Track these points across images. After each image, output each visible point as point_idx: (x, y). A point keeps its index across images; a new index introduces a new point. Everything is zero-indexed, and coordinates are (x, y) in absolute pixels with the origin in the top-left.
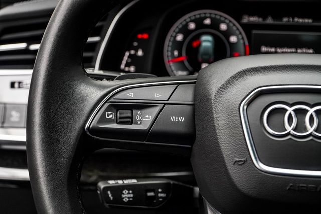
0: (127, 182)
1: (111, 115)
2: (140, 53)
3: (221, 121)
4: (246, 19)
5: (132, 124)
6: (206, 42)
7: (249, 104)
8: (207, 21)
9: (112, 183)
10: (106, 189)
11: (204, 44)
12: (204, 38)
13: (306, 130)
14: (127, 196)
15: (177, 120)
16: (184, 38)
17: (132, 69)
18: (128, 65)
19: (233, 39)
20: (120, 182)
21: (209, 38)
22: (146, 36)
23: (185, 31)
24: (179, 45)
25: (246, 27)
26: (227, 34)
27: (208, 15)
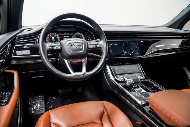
4: (59, 34)
5: (53, 48)
6: (53, 38)
7: (69, 45)
11: (53, 39)
13: (76, 47)
15: (59, 48)
19: (57, 37)
23: (49, 36)
24: (49, 39)
25: (59, 35)
26: (56, 37)
27: (53, 34)
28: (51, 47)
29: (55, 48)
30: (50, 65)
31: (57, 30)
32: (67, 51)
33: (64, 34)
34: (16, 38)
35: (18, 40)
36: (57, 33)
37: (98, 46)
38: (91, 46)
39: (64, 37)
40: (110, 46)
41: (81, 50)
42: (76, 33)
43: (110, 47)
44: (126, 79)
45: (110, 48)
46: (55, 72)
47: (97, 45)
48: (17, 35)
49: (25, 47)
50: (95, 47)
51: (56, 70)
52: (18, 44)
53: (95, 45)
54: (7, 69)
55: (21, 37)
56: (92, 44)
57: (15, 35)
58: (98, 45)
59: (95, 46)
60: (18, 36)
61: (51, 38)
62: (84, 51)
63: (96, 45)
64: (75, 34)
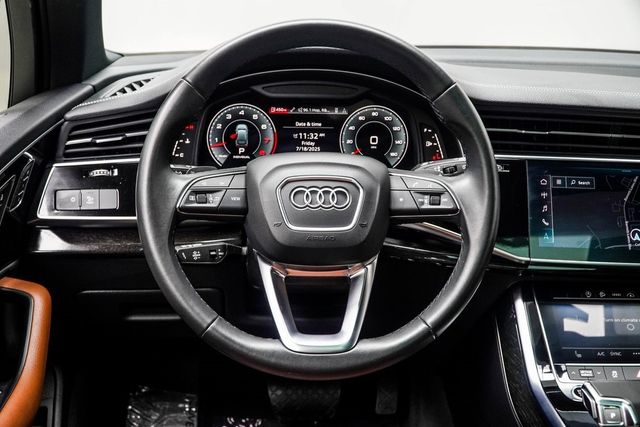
0: (195, 246)
1: (192, 198)
2: (188, 142)
3: (265, 199)
4: (273, 110)
5: (206, 203)
6: (242, 130)
7: (282, 188)
8: (242, 113)
9: (184, 247)
10: (181, 251)
12: (239, 126)
13: (317, 203)
14: (196, 255)
15: (236, 200)
16: (223, 128)
17: (182, 155)
18: (177, 152)
19: (264, 127)
20: (190, 246)
21: (244, 126)
22: (192, 127)
23: (224, 121)
24: (219, 133)
25: (274, 117)
26: (258, 123)
27: (242, 108)
28: (196, 192)
29: (214, 201)
30: (176, 286)
31: (259, 89)
32: (271, 220)
33: (300, 111)
34: (63, 127)
35: (70, 138)
36: (265, 103)
37: (445, 203)
38: (403, 200)
39: (298, 124)
40: (545, 189)
41: (345, 217)
42: (366, 109)
43: (544, 195)
44: (597, 399)
45: (545, 201)
46: (198, 325)
47: (439, 194)
48: (69, 115)
49: (96, 173)
50: (426, 206)
51: (203, 315)
52: (69, 156)
53: (431, 194)
54: (9, 274)
55: (83, 124)
56: (411, 187)
57: (60, 115)
58: (444, 199)
59: (426, 199)
60: (72, 120)
61: (232, 129)
62: (361, 225)
63: (436, 195)
64: (358, 112)
